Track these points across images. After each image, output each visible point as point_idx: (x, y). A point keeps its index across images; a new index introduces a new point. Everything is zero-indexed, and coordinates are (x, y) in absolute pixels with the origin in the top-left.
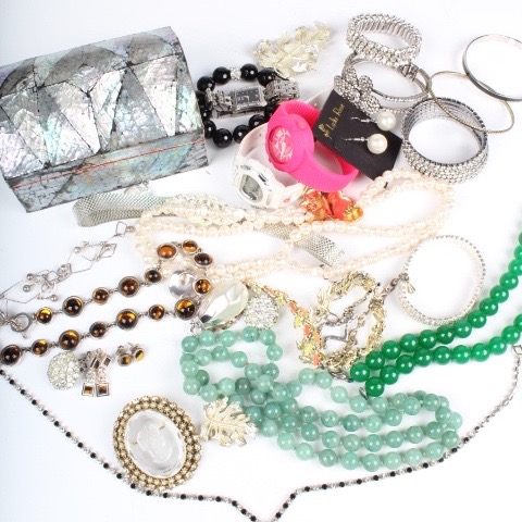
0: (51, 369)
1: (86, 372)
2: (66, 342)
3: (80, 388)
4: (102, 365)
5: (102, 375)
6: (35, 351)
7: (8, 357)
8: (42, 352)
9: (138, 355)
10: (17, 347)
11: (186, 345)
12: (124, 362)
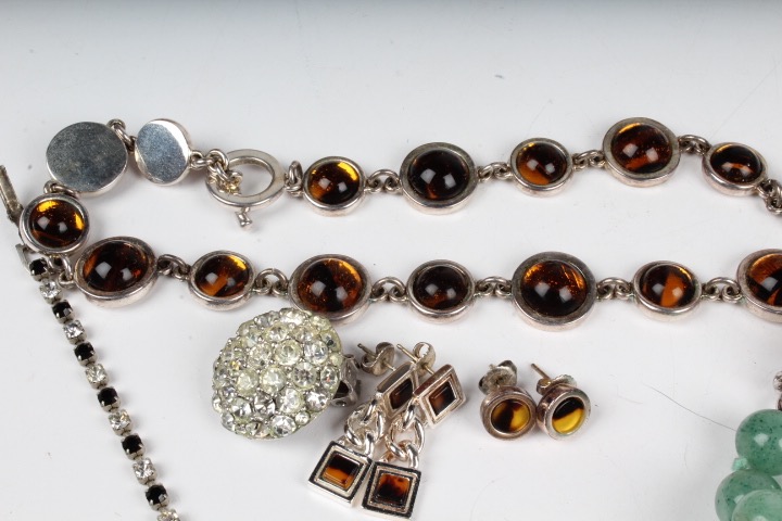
0: (235, 345)
1: (351, 406)
2: (318, 287)
3: (312, 457)
4: (421, 399)
5: (406, 436)
6: (201, 282)
7: (103, 269)
8: (223, 293)
9: (561, 413)
10: (148, 251)
11: (761, 439)
12: (502, 421)
